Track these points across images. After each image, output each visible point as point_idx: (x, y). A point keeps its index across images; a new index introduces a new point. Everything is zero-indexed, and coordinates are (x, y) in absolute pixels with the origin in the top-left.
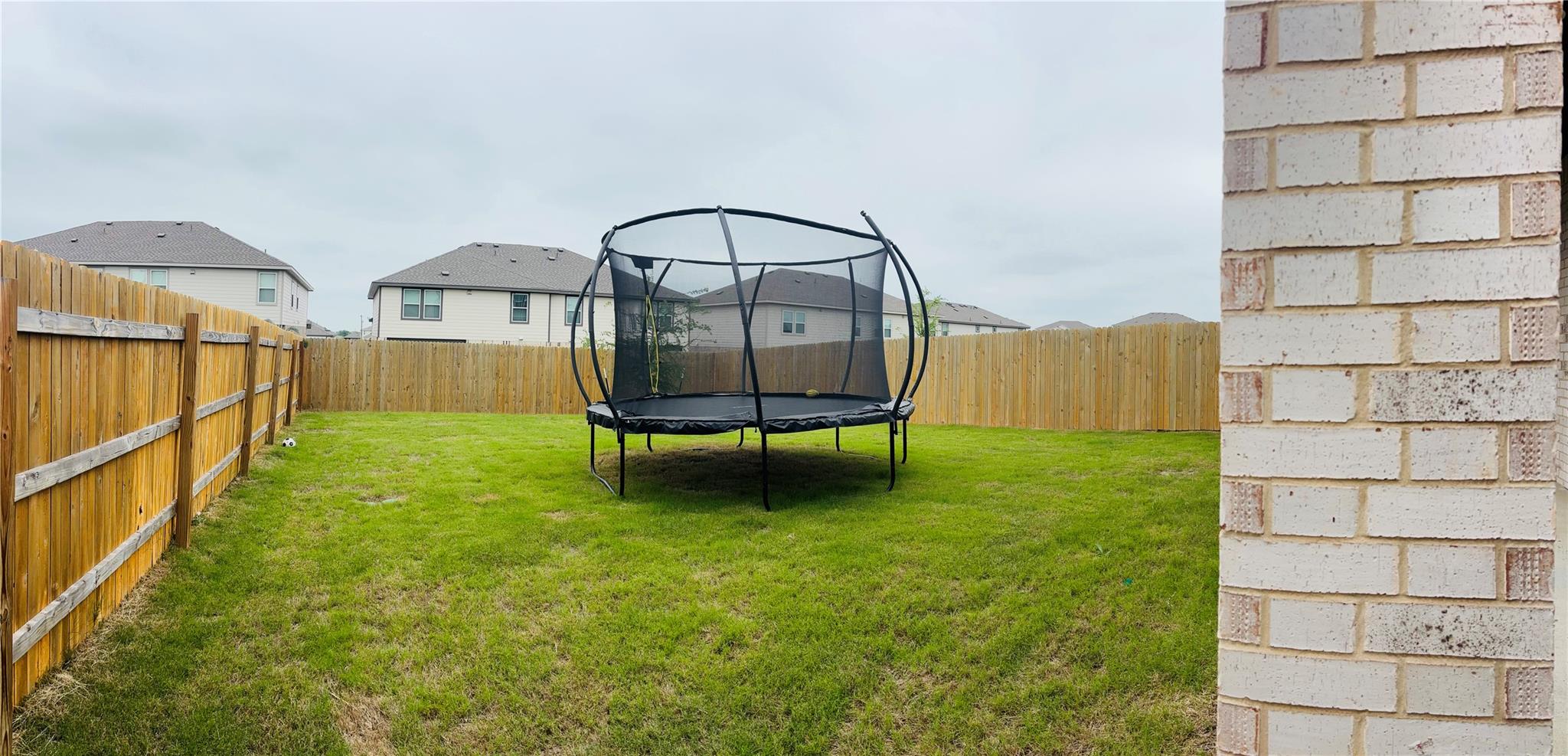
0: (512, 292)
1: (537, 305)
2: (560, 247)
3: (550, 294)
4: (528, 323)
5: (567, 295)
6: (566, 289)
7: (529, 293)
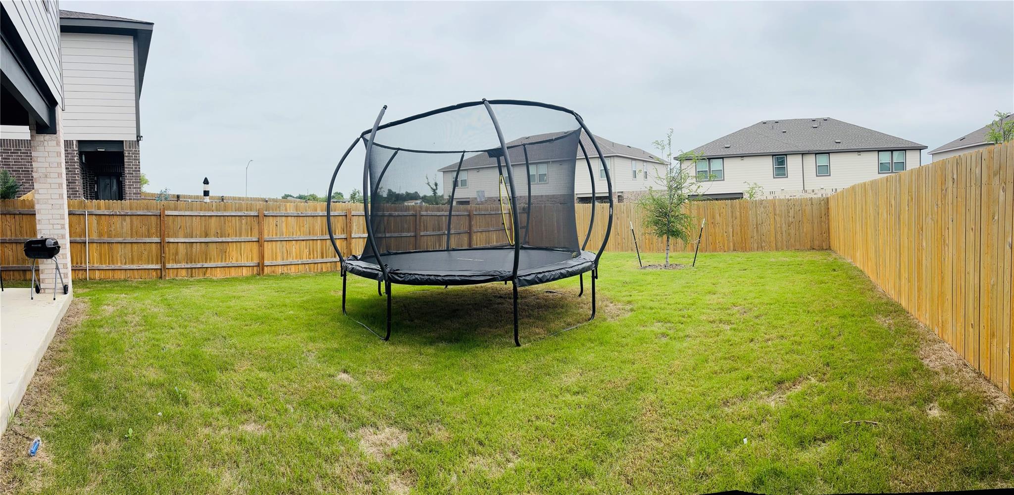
0: (773, 155)
1: (793, 163)
2: (825, 117)
3: (803, 154)
4: (787, 177)
5: (816, 154)
6: (815, 149)
7: (786, 155)
